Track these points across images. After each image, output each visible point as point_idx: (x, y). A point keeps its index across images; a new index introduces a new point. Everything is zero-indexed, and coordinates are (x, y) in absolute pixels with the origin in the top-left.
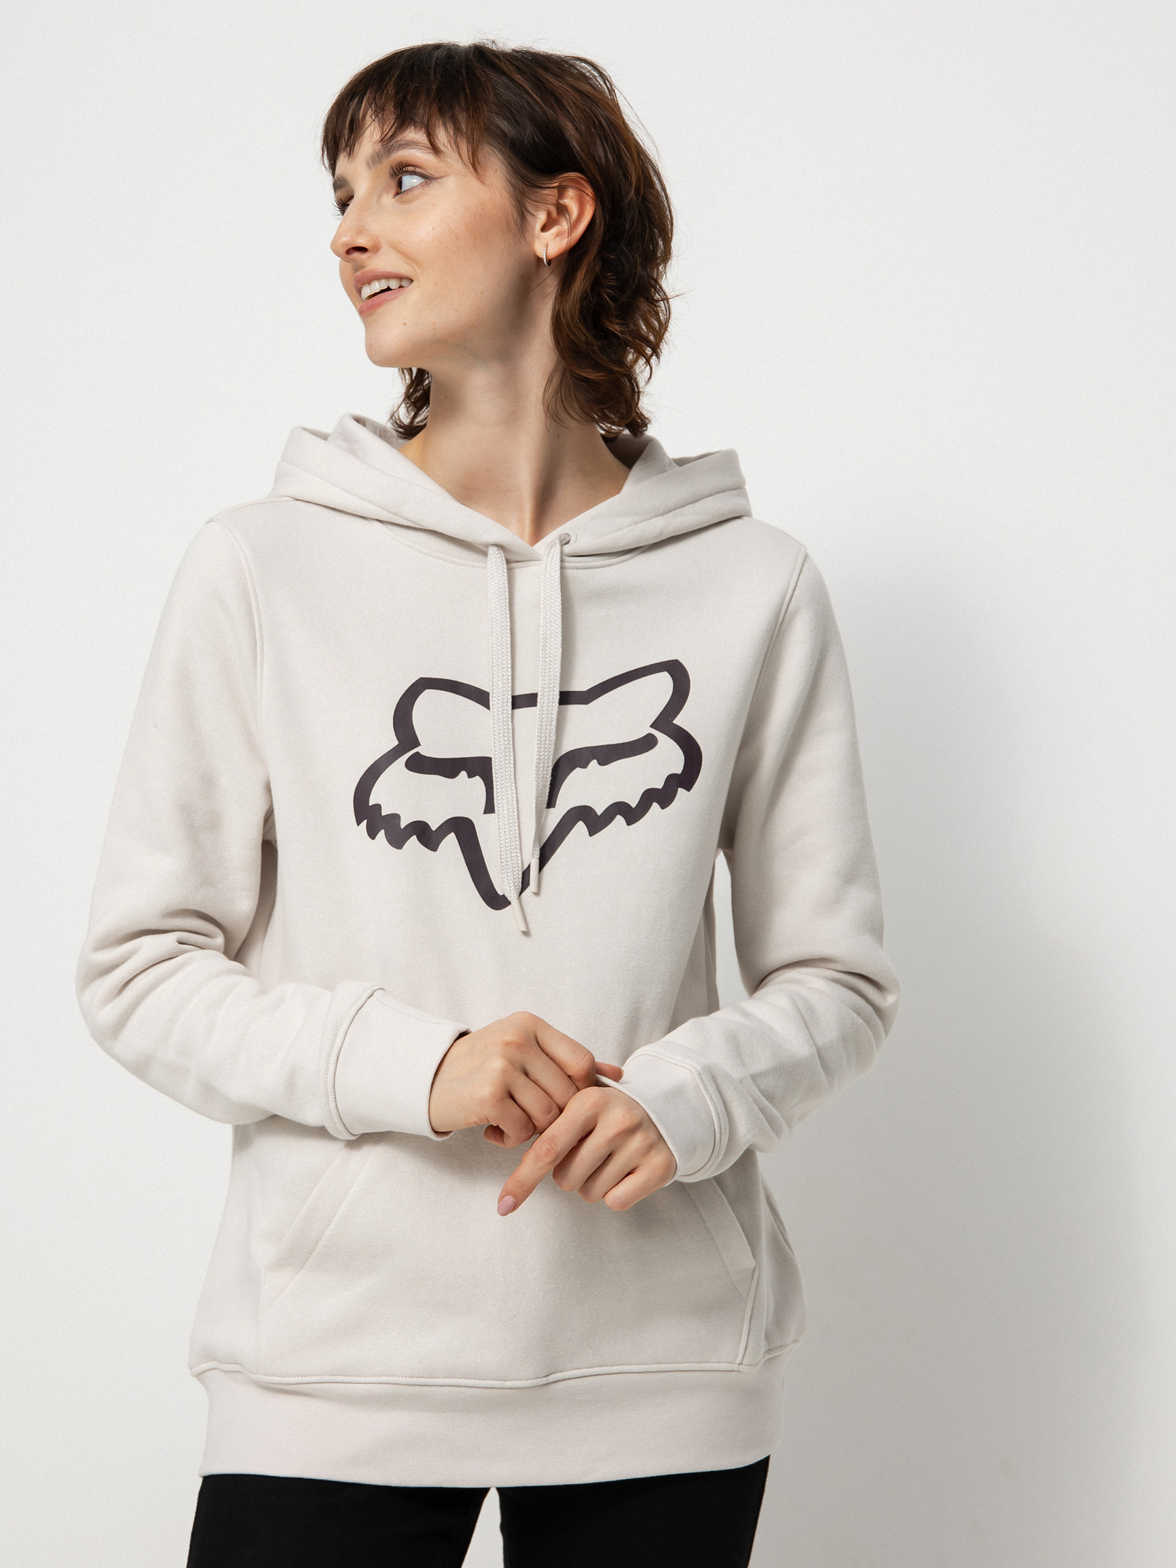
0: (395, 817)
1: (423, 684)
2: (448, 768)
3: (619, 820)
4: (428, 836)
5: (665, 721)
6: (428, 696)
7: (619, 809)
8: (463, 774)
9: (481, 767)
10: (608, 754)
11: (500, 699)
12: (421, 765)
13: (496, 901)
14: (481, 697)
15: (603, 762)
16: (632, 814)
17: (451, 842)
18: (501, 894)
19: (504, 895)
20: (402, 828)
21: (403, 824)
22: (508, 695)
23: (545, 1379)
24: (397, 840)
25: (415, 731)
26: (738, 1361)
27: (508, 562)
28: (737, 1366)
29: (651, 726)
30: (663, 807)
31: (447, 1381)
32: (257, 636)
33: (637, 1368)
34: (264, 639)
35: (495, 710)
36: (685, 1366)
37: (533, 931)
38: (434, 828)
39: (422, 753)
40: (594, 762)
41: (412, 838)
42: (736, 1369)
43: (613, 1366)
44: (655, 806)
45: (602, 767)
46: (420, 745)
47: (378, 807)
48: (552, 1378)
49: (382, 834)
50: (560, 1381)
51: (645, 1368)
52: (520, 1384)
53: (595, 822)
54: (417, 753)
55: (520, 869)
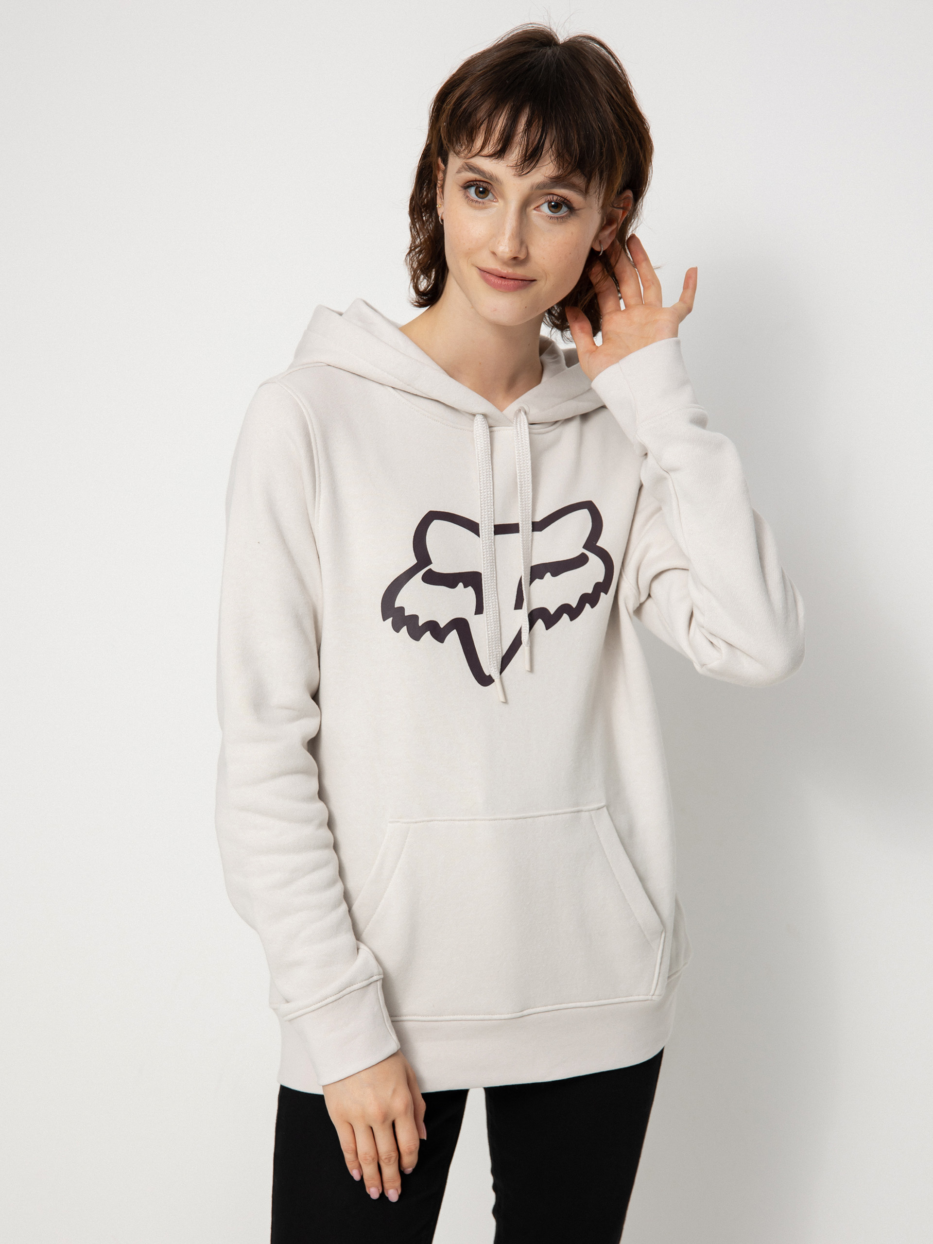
0: (415, 618)
1: (432, 516)
2: (450, 580)
3: (565, 617)
4: (438, 632)
5: (591, 544)
6: (436, 525)
7: (565, 609)
8: (461, 585)
9: (473, 580)
10: (558, 568)
11: (486, 529)
12: (433, 578)
13: (484, 680)
14: (473, 527)
15: (554, 574)
16: (573, 612)
17: (453, 636)
18: (487, 674)
19: (490, 675)
20: (420, 625)
21: (421, 622)
22: (492, 525)
23: (521, 1013)
24: (416, 633)
25: (428, 553)
26: (652, 993)
27: (490, 427)
28: (650, 997)
29: (584, 547)
30: (593, 606)
31: (452, 1017)
32: (316, 476)
33: (585, 1004)
34: (321, 477)
35: (483, 537)
36: (616, 1000)
37: (509, 701)
38: (442, 626)
39: (433, 570)
40: (548, 575)
41: (427, 633)
42: (650, 999)
43: (569, 1003)
44: (587, 606)
45: (554, 578)
46: (432, 563)
47: (402, 609)
48: (525, 1013)
49: (404, 629)
50: (531, 1014)
51: (591, 1003)
52: (503, 1017)
53: (550, 619)
54: (430, 569)
55: (501, 655)
